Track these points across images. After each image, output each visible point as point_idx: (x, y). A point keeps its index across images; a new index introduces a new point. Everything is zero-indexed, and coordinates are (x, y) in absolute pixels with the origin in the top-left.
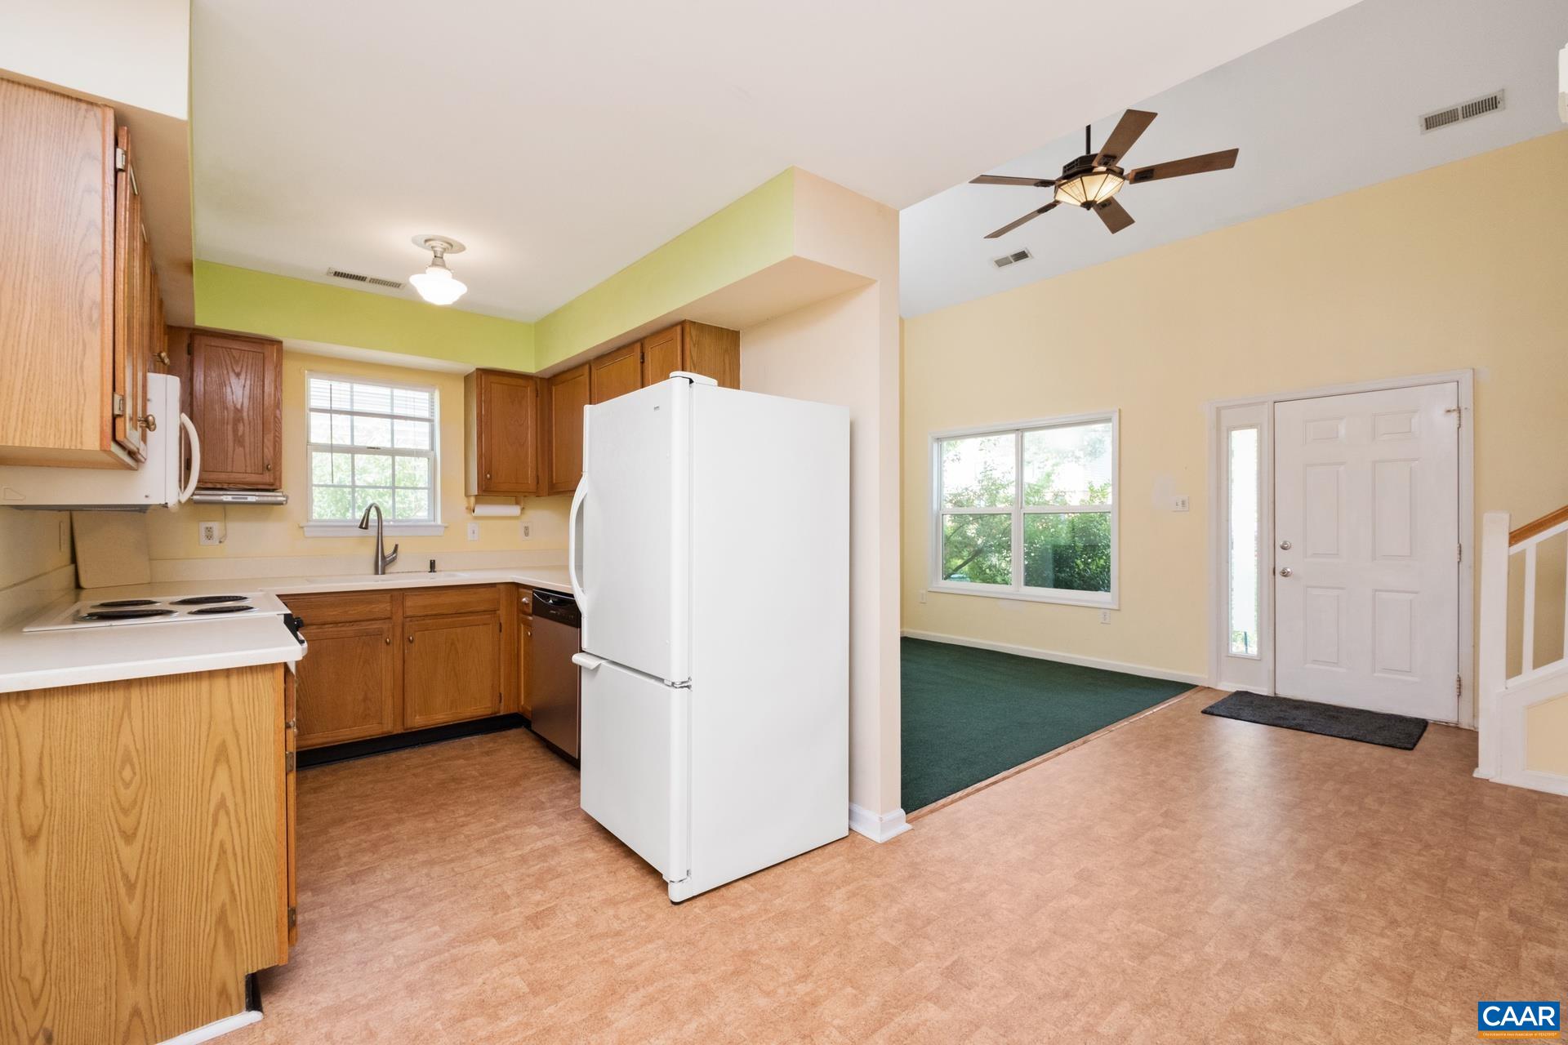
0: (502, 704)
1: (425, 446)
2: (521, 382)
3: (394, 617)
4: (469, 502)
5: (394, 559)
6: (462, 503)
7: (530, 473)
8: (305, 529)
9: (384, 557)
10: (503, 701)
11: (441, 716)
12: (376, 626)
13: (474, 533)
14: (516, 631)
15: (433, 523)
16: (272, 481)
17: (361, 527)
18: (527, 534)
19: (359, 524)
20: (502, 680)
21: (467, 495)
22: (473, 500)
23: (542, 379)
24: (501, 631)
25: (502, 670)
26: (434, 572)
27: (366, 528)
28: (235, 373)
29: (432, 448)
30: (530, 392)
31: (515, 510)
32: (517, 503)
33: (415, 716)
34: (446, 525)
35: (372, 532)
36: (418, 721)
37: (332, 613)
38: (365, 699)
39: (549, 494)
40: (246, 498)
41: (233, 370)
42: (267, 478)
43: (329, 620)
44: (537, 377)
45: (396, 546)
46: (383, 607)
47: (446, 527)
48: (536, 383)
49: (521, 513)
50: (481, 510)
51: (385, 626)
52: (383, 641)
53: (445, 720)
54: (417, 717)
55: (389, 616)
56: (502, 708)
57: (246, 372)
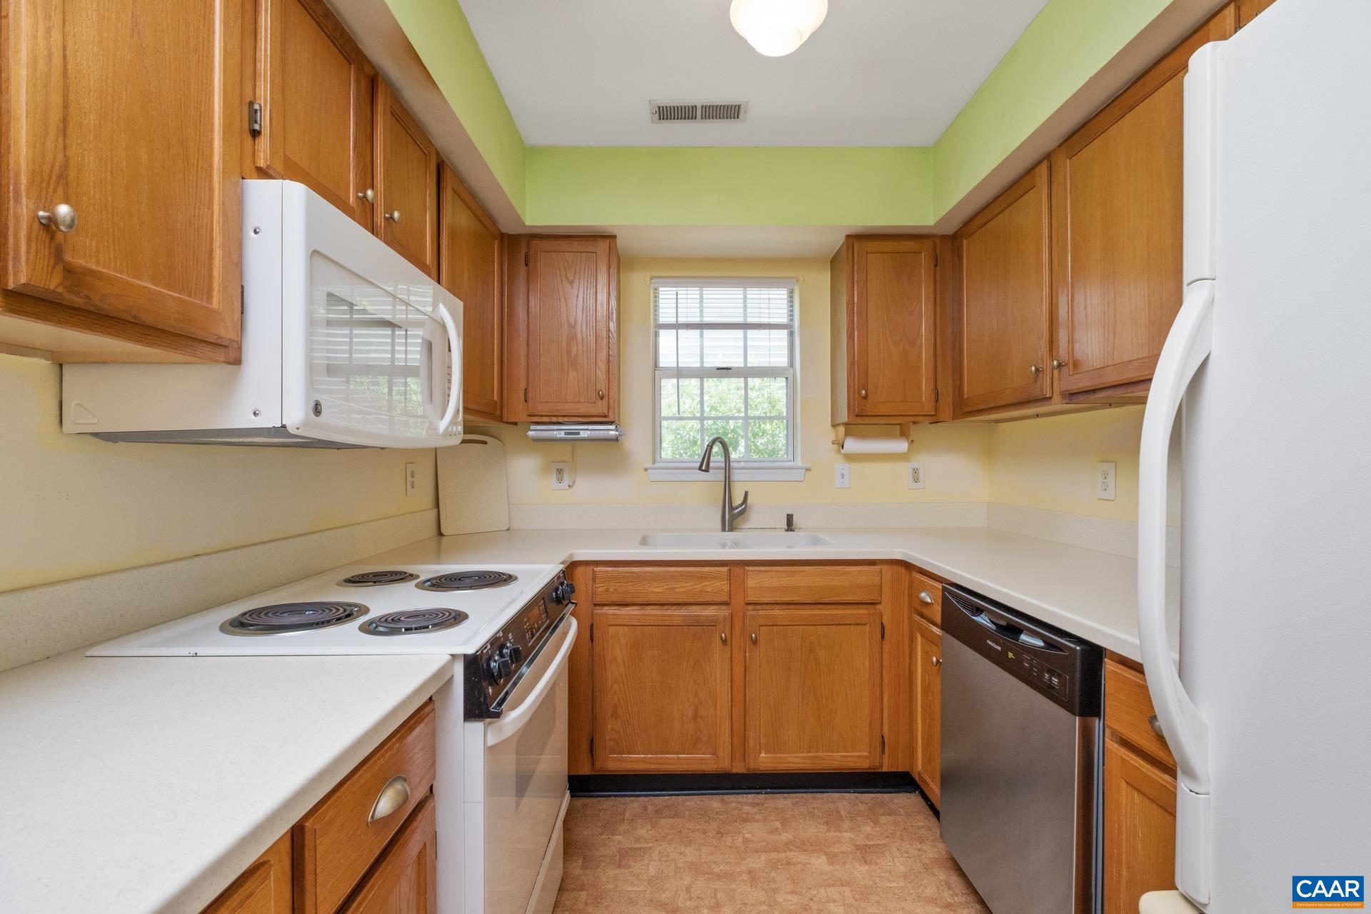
0: (886, 756)
1: (783, 361)
2: (910, 245)
3: (733, 602)
4: (837, 434)
5: (743, 512)
6: (826, 434)
7: (925, 386)
8: (649, 471)
9: (732, 508)
10: (886, 747)
11: (795, 760)
12: (710, 612)
13: (843, 476)
14: (906, 640)
15: (792, 464)
16: (606, 411)
17: (700, 468)
18: (916, 480)
19: (698, 465)
20: (886, 714)
21: (834, 426)
22: (842, 429)
23: (943, 237)
24: (883, 637)
25: (886, 699)
26: (792, 530)
27: (707, 470)
28: (569, 281)
29: (792, 364)
30: (924, 260)
31: (901, 446)
32: (904, 434)
33: (760, 753)
34: (807, 466)
35: (716, 475)
36: (765, 761)
37: (656, 590)
38: (696, 716)
39: (955, 417)
40: (579, 434)
41: (567, 277)
42: (600, 407)
43: (654, 598)
44: (934, 236)
45: (746, 493)
46: (718, 586)
47: (807, 470)
48: (935, 245)
49: (909, 449)
50: (852, 445)
51: (723, 612)
52: (718, 639)
53: (802, 766)
54: (763, 755)
55: (726, 599)
56: (886, 761)
57: (579, 278)
